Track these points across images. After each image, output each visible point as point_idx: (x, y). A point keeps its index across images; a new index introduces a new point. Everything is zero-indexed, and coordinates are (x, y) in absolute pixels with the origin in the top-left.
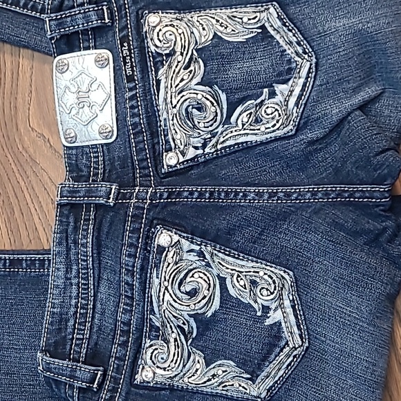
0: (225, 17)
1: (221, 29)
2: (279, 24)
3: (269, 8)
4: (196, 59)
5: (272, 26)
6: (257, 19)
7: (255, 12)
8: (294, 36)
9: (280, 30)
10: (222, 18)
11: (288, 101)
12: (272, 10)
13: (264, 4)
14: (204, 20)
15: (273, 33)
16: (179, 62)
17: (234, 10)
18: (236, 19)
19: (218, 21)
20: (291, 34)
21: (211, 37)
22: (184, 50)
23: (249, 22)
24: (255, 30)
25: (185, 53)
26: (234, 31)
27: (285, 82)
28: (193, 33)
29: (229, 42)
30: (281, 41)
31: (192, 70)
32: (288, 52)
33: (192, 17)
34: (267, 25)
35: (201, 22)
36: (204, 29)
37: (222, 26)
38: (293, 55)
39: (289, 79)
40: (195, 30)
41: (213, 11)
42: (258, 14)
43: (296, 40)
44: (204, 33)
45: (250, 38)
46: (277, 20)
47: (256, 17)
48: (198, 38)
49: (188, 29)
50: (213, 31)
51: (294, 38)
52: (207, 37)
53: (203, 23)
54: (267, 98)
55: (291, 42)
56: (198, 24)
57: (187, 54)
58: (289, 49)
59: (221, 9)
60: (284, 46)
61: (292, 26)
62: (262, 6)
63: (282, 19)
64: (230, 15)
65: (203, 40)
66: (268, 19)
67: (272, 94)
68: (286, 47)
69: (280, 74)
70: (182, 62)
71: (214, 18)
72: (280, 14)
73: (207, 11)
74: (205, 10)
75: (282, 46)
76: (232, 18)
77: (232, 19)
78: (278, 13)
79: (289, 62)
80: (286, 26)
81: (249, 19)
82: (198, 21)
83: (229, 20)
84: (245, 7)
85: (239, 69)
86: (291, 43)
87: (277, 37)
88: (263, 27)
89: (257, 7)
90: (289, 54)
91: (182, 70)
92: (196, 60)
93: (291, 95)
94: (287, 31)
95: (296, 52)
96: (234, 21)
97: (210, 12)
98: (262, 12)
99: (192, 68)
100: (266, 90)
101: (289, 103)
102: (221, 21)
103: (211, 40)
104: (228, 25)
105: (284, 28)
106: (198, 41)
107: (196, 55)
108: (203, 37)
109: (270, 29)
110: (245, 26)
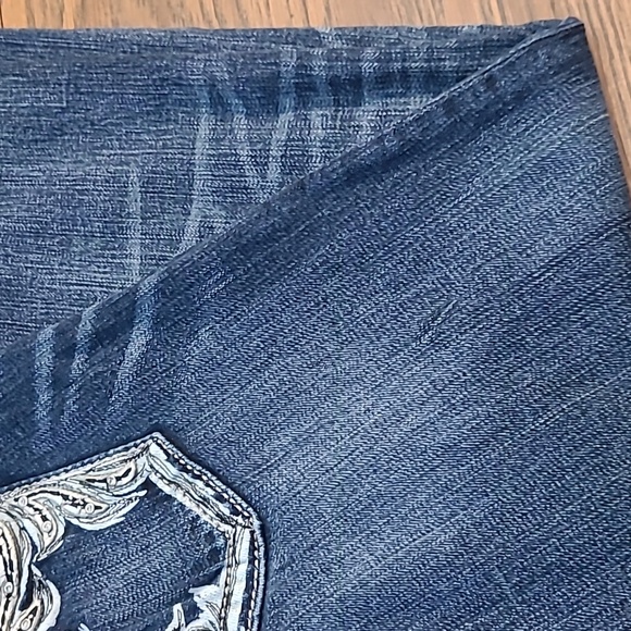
0: (76, 486)
1: (75, 510)
2: (174, 470)
3: (148, 446)
4: (40, 581)
5: (163, 478)
6: (131, 474)
7: (126, 461)
8: (208, 485)
9: (180, 481)
10: (72, 490)
11: (225, 619)
12: (154, 449)
13: (139, 441)
14: (42, 501)
15: (167, 490)
16: (9, 596)
17: (89, 467)
18: (96, 484)
19: (66, 497)
20: (200, 484)
21: (61, 531)
22: (12, 570)
23: (119, 483)
24: (135, 494)
25: (15, 574)
26: (101, 508)
27: (212, 579)
28: (24, 528)
29: (96, 533)
30: (189, 504)
31: (36, 608)
32: (204, 518)
33: (16, 500)
34: (154, 478)
35: (37, 506)
36: (44, 519)
37: (76, 505)
38: (215, 523)
39: (219, 572)
40: (27, 524)
41: (54, 479)
42: (131, 465)
43: (213, 493)
44: (46, 526)
45: (130, 512)
46: (168, 465)
47: (129, 470)
48: (36, 539)
49: (13, 524)
50: (61, 518)
51: (208, 489)
52: (53, 533)
53: (40, 507)
54: (183, 622)
55: (204, 499)
56: (31, 510)
57: (20, 576)
58: (205, 513)
59: (67, 471)
60: (195, 509)
61: (199, 468)
62: (136, 446)
63: (177, 460)
64: (84, 478)
65: (47, 541)
66: (152, 467)
67: (192, 612)
68: (199, 511)
69: (198, 566)
70: (15, 594)
71: (58, 494)
72: (170, 451)
73: (42, 483)
74: (38, 480)
75: (190, 510)
76: (89, 483)
77: (90, 486)
78: (165, 452)
79: (210, 537)
80: (187, 471)
81: (118, 479)
82: (29, 505)
83: (84, 491)
84: (107, 456)
86: (204, 501)
87: (179, 496)
88: (148, 484)
89: (127, 449)
90: (206, 523)
91: (18, 613)
92: (42, 586)
93: (228, 603)
94: (191, 480)
95: (218, 515)
96: (94, 487)
97: (48, 482)
98: (138, 456)
99: (36, 603)
100: (177, 607)
101: (228, 621)
102: (72, 495)
103: (63, 537)
104: (87, 500)
105: (185, 474)
106: (37, 544)
107: (39, 574)
108: (46, 535)
109: (161, 485)
110: (116, 493)
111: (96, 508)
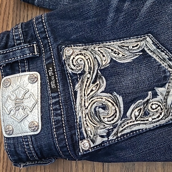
0: (117, 47)
1: (115, 55)
2: (155, 47)
3: (146, 38)
4: (100, 76)
5: (149, 49)
6: (139, 46)
7: (137, 41)
8: (166, 55)
9: (156, 52)
10: (115, 48)
11: (166, 99)
12: (148, 39)
13: (142, 36)
14: (103, 50)
15: (150, 54)
16: (88, 78)
17: (122, 42)
18: (124, 47)
19: (112, 50)
20: (164, 54)
21: (109, 61)
22: (91, 70)
23: (133, 48)
24: (138, 53)
25: (92, 72)
26: (124, 56)
27: (163, 86)
28: (96, 58)
29: (122, 64)
30: (157, 59)
31: (98, 84)
32: (163, 65)
33: (94, 48)
34: (146, 49)
35: (101, 51)
36: (104, 56)
37: (116, 54)
38: (166, 67)
39: (166, 84)
40: (97, 56)
41: (108, 44)
42: (139, 43)
43: (168, 57)
44: (104, 59)
45: (135, 59)
46: (153, 45)
47: (138, 45)
48: (100, 62)
49: (92, 56)
50: (110, 57)
51: (166, 56)
52: (106, 61)
53: (103, 52)
54: (151, 98)
55: (164, 59)
56: (99, 53)
57: (93, 73)
58: (163, 64)
59: (114, 42)
60: (160, 62)
61: (164, 48)
62: (141, 37)
63: (156, 44)
64: (120, 45)
65: (104, 63)
66: (146, 45)
67: (155, 95)
69: (159, 81)
70: (90, 78)
71: (110, 49)
72: (154, 41)
73: (104, 44)
74: (103, 43)
75: (158, 62)
76: (121, 47)
77: (121, 48)
78: (152, 40)
79: (164, 72)
80: (159, 49)
81: (133, 47)
82: (98, 50)
83: (119, 49)
84: (130, 39)
85: (130, 80)
86: (164, 60)
87: (154, 56)
88: (143, 51)
89: (138, 38)
90: (164, 67)
91: (91, 84)
92: (100, 78)
94: (160, 52)
95: (168, 65)
96: (123, 49)
97: (106, 44)
98: (141, 41)
99: (98, 82)
100: (150, 92)
101: (168, 100)
102: (114, 50)
103: (110, 63)
104: (120, 52)
105: (158, 50)
106: (100, 64)
107: (100, 73)
108: (103, 61)
110: (131, 52)
111: (123, 55)
